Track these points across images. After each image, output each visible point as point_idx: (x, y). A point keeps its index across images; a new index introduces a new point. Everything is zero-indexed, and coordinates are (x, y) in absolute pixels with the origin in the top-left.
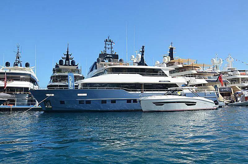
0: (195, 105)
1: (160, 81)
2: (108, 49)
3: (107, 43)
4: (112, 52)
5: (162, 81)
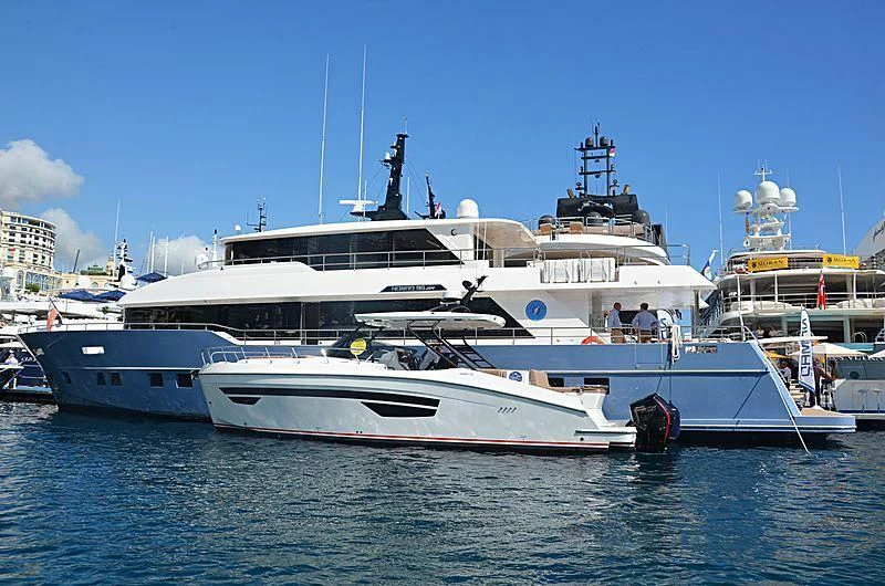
0: (432, 413)
1: (388, 289)
2: (597, 177)
3: (589, 153)
4: (609, 187)
5: (399, 289)
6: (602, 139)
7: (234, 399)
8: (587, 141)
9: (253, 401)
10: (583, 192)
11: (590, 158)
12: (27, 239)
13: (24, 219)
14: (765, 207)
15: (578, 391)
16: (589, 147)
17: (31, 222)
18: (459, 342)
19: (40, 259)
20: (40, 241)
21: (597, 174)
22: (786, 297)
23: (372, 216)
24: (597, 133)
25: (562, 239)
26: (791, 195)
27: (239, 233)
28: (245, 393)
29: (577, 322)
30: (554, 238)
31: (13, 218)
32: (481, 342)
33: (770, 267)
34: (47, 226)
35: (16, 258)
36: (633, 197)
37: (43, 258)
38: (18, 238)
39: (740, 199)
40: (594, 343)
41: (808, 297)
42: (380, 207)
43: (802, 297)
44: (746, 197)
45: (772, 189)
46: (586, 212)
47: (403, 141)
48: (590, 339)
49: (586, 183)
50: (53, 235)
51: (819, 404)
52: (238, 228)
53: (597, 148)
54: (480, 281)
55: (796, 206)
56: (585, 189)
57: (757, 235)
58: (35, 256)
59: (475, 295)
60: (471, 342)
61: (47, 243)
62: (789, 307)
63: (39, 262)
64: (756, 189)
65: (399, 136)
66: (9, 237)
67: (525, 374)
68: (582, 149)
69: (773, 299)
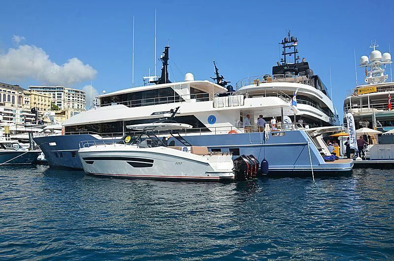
0: (151, 165)
1: (154, 114)
2: (290, 55)
3: (286, 44)
4: (296, 60)
5: (157, 113)
6: (291, 38)
7: (87, 162)
8: (285, 39)
9: (92, 163)
10: (284, 62)
11: (287, 47)
12: (75, 99)
13: (73, 91)
14: (374, 63)
15: (210, 155)
16: (286, 42)
17: (76, 92)
18: (176, 135)
19: (80, 106)
20: (80, 99)
21: (290, 54)
22: (374, 106)
23: (156, 82)
24: (289, 36)
25: (261, 85)
26: (388, 56)
27: (105, 93)
28: (90, 160)
29: (228, 124)
30: (258, 85)
31: (69, 90)
32: (188, 135)
33: (368, 92)
34: (82, 93)
35: (71, 107)
36: (307, 63)
37: (81, 106)
38: (71, 98)
39: (362, 60)
40: (233, 133)
41: (384, 105)
42: (159, 79)
43: (382, 105)
44: (365, 59)
45: (377, 54)
46: (285, 72)
47: (168, 49)
48: (232, 131)
49: (285, 58)
50: (84, 96)
51: (360, 157)
52: (104, 92)
53: (290, 42)
54: (177, 109)
55: (391, 61)
56: (285, 61)
57: (371, 77)
58: (78, 105)
59: (176, 115)
60: (182, 135)
61: (82, 100)
62: (376, 110)
63: (80, 107)
64: (370, 55)
65: (166, 47)
66: (68, 98)
67: (189, 148)
68: (282, 43)
69: (367, 107)
